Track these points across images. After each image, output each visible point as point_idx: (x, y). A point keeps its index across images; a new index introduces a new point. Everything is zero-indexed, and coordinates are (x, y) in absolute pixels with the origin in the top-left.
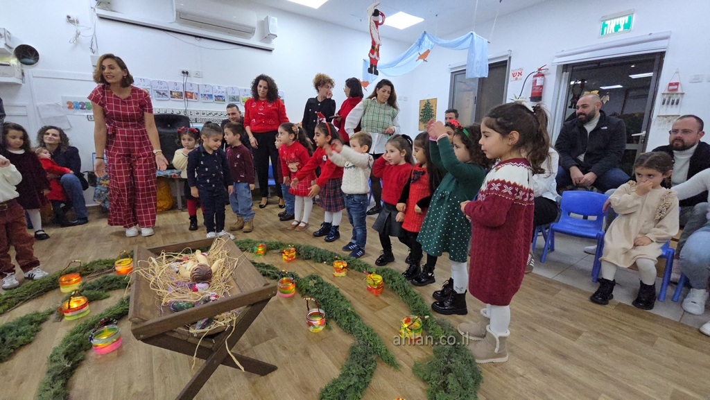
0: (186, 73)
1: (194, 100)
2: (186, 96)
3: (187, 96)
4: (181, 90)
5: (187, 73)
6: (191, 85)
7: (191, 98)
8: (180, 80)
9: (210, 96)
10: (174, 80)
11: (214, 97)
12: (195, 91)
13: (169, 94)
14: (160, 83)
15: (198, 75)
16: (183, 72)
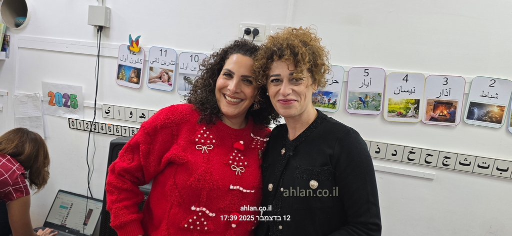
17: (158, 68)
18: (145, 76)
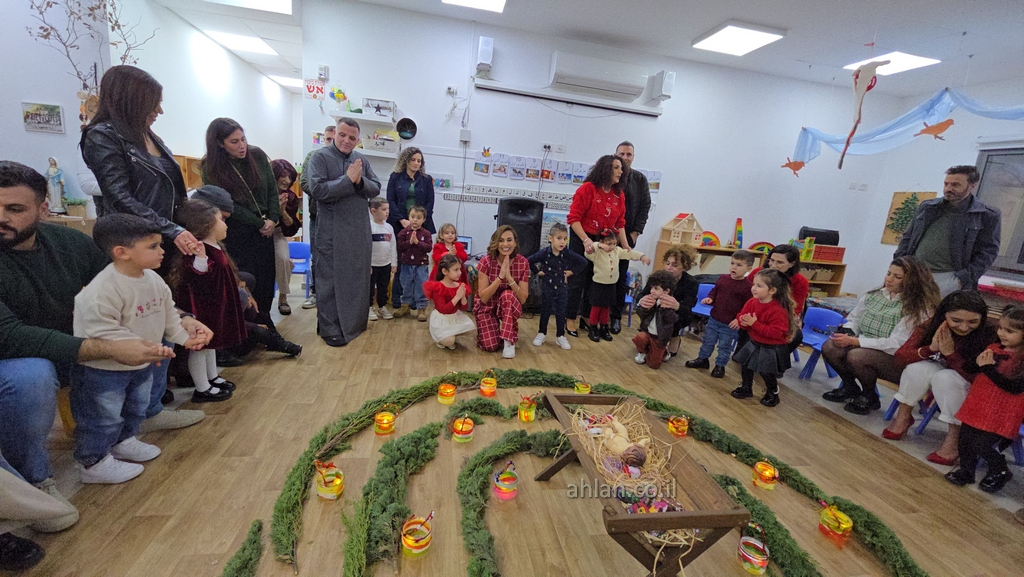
0: (547, 147)
1: (549, 180)
2: (542, 175)
3: (544, 175)
4: (539, 168)
5: (549, 147)
6: (551, 161)
7: (547, 177)
8: (540, 155)
9: (569, 176)
10: (533, 156)
11: (573, 178)
12: (553, 169)
13: (524, 173)
14: (519, 159)
15: (560, 151)
16: (545, 147)
17: (498, 164)
18: (491, 169)
